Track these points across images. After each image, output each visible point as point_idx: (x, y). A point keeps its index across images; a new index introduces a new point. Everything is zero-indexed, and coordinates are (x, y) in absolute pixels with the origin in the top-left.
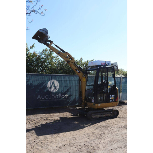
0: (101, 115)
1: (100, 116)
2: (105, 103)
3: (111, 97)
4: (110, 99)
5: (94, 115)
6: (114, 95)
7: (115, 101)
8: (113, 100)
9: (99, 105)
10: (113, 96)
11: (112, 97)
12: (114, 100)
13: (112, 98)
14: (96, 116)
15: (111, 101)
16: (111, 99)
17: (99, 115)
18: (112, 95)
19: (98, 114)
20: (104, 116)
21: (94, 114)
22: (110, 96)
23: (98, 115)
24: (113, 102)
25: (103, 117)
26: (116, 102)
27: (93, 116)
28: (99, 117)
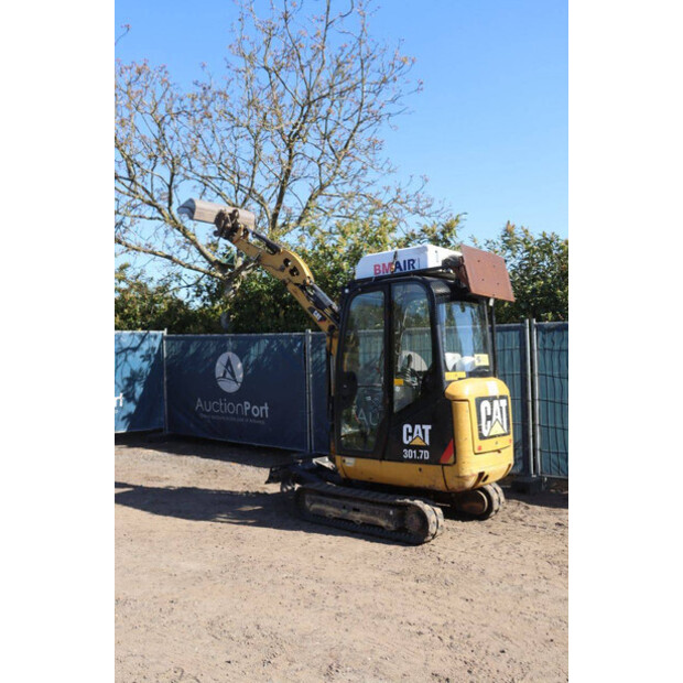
0: (344, 508)
1: (336, 510)
2: (377, 462)
3: (412, 434)
4: (406, 442)
5: (313, 502)
6: (427, 428)
7: (434, 461)
8: (418, 454)
9: (350, 462)
10: (423, 431)
11: (417, 434)
12: (426, 454)
13: (418, 442)
14: (323, 507)
15: (409, 454)
16: (409, 447)
17: (333, 505)
18: (418, 427)
19: (331, 500)
20: (358, 517)
21: (313, 497)
22: (407, 427)
23: (328, 504)
24: (422, 461)
25: (352, 521)
26: (440, 467)
27: (308, 504)
28: (335, 518)
